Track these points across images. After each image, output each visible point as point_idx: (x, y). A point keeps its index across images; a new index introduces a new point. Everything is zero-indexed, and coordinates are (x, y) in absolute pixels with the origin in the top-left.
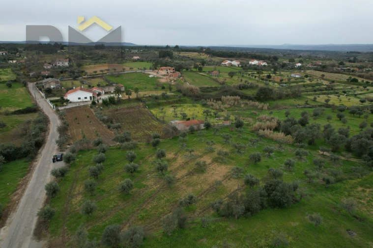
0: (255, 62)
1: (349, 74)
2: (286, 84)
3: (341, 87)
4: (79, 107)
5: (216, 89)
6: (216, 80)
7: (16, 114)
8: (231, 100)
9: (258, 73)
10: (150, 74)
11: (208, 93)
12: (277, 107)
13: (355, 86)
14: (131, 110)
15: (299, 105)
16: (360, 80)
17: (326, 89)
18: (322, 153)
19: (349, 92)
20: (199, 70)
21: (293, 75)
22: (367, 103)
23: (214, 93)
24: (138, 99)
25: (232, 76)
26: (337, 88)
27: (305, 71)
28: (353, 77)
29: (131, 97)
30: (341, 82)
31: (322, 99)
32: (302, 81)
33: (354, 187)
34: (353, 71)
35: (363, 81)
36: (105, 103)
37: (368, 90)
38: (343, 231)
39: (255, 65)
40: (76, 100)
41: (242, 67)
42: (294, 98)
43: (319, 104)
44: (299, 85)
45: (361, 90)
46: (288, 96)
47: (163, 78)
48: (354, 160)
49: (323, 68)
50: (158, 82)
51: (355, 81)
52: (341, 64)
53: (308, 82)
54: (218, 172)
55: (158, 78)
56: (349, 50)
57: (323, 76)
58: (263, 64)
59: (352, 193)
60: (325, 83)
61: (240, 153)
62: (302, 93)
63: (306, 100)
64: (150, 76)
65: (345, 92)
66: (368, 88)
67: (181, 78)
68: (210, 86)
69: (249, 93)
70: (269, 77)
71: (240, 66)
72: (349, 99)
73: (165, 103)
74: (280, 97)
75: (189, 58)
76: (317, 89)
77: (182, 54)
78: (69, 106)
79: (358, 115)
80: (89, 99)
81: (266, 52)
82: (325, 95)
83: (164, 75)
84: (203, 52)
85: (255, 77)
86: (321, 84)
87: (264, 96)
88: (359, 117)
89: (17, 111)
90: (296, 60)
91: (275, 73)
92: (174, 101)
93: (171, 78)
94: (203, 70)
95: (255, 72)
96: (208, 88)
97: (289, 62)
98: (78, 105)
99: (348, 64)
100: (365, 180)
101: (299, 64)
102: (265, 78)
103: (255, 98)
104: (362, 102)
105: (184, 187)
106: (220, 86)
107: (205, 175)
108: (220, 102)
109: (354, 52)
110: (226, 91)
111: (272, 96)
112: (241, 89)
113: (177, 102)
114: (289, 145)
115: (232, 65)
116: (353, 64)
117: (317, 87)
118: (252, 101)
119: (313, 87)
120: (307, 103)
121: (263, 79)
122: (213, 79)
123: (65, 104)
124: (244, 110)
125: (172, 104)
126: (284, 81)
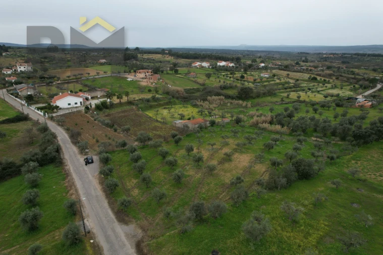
0: (223, 63)
1: (309, 73)
2: (259, 83)
3: (305, 85)
4: (73, 113)
5: (198, 90)
6: (195, 82)
7: (5, 123)
8: (217, 99)
9: (231, 74)
10: (128, 78)
11: (193, 94)
12: (258, 104)
13: (316, 84)
14: (126, 114)
15: (277, 102)
16: (319, 78)
17: (294, 87)
18: (316, 139)
19: (313, 89)
20: (175, 72)
21: (262, 75)
22: (329, 99)
23: (198, 94)
24: (130, 103)
25: (209, 78)
26: (302, 85)
27: (271, 71)
28: (312, 76)
29: (122, 101)
30: (304, 80)
31: (294, 96)
32: (273, 81)
33: (349, 161)
34: (311, 70)
35: (321, 79)
36: (98, 108)
37: (326, 87)
38: (355, 189)
39: (224, 66)
40: (66, 106)
41: (213, 68)
42: (270, 95)
43: (293, 100)
44: (271, 84)
45: (322, 87)
46: (265, 95)
47: (142, 81)
48: (340, 143)
49: (286, 68)
50: (139, 85)
51: (315, 79)
52: (297, 63)
53: (278, 81)
54: (243, 160)
55: (137, 81)
56: (300, 51)
57: (288, 75)
58: (231, 65)
59: (349, 165)
60: (291, 81)
61: (251, 144)
62: (276, 91)
63: (282, 97)
64: (129, 80)
65: (309, 89)
66: (326, 85)
67: (161, 80)
68: (191, 88)
69: (230, 92)
70: (242, 77)
71: (210, 67)
72: (315, 95)
73: (157, 105)
74: (258, 96)
75: (154, 60)
76: (286, 87)
77: (146, 56)
78: (61, 113)
79: (327, 108)
80: (79, 104)
81: (226, 53)
82: (294, 93)
83: (143, 78)
84: (166, 54)
85: (230, 78)
86: (288, 83)
87: (245, 94)
88: (328, 110)
89: (6, 120)
90: (258, 60)
91: (246, 74)
92: (165, 103)
93: (152, 81)
94: (179, 72)
95: (229, 73)
96: (191, 89)
97: (252, 62)
98: (70, 111)
99: (302, 64)
100: (355, 155)
101: (263, 65)
102: (239, 78)
103: (237, 97)
104: (326, 97)
105: (223, 173)
106: (202, 87)
107: (233, 162)
108: (207, 102)
109: (304, 53)
110: (210, 92)
111: (251, 95)
112: (222, 90)
113: (167, 104)
114: (287, 135)
115: (202, 67)
116: (306, 64)
117: (287, 85)
118: (236, 100)
119: (283, 85)
120: (282, 100)
121: (238, 80)
122: (192, 81)
123: (55, 110)
124: (231, 109)
125: (163, 106)
126: (257, 81)
